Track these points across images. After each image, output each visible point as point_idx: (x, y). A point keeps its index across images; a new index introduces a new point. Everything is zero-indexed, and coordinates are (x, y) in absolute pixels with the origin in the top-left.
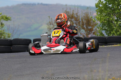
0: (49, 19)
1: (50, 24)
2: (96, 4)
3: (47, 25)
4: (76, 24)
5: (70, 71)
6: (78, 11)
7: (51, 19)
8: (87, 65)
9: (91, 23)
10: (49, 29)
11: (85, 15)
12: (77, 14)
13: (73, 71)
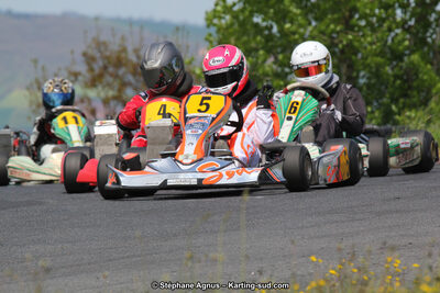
0: (36, 67)
2: (207, 13)
3: (27, 93)
5: (110, 260)
6: (142, 39)
7: (43, 68)
8: (175, 235)
10: (34, 107)
12: (136, 51)
13: (123, 258)
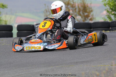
1: (47, 12)
4: (73, 11)
9: (87, 9)
11: (81, 2)
